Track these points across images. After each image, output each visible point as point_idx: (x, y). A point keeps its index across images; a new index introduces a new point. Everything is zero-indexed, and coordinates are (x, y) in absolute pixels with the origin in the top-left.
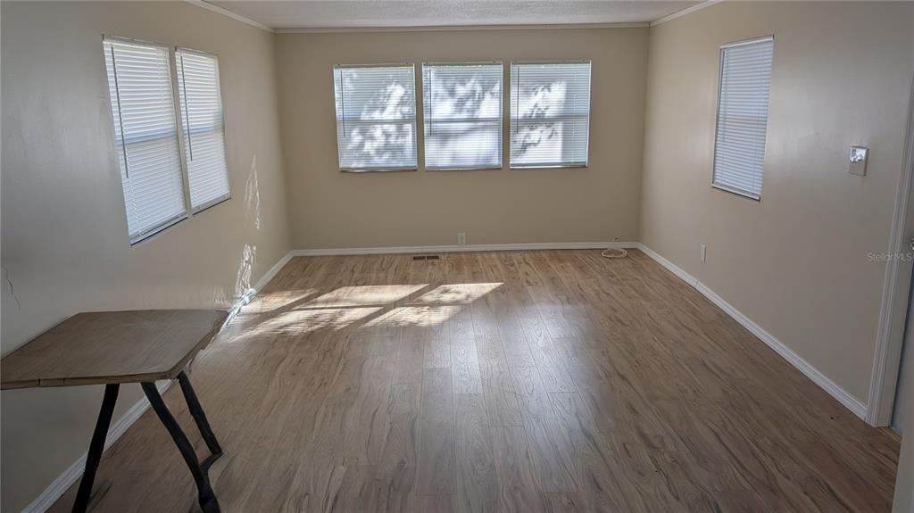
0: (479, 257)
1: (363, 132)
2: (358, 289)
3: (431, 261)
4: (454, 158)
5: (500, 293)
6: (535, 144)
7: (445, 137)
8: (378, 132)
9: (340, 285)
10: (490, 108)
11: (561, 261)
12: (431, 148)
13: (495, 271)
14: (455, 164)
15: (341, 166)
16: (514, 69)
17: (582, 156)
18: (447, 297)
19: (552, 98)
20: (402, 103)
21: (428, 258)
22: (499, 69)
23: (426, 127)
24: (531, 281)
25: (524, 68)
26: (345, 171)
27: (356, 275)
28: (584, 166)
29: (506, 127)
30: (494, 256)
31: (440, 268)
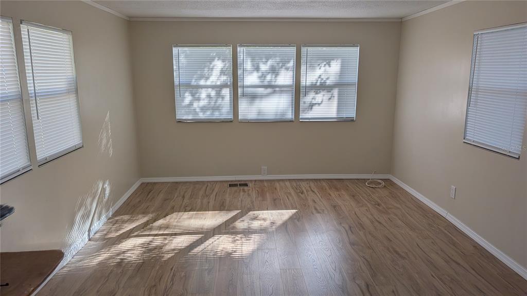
0: (277, 185)
1: (193, 95)
2: (186, 215)
3: (242, 188)
4: (259, 113)
5: (296, 220)
6: (319, 104)
7: (253, 97)
8: (203, 94)
9: (173, 210)
10: (285, 78)
11: (337, 189)
12: (243, 105)
13: (290, 198)
14: (260, 117)
15: (177, 118)
16: (304, 50)
17: (351, 113)
18: (256, 224)
19: (331, 71)
20: (222, 72)
21: (241, 185)
22: (293, 50)
23: (240, 90)
24: (318, 208)
25: (311, 50)
26: (180, 122)
27: (186, 201)
28: (353, 120)
29: (297, 91)
30: (288, 184)
31: (249, 195)
